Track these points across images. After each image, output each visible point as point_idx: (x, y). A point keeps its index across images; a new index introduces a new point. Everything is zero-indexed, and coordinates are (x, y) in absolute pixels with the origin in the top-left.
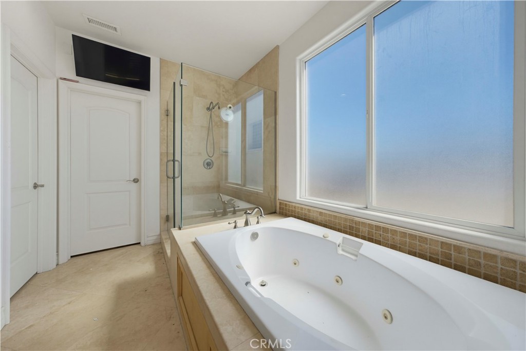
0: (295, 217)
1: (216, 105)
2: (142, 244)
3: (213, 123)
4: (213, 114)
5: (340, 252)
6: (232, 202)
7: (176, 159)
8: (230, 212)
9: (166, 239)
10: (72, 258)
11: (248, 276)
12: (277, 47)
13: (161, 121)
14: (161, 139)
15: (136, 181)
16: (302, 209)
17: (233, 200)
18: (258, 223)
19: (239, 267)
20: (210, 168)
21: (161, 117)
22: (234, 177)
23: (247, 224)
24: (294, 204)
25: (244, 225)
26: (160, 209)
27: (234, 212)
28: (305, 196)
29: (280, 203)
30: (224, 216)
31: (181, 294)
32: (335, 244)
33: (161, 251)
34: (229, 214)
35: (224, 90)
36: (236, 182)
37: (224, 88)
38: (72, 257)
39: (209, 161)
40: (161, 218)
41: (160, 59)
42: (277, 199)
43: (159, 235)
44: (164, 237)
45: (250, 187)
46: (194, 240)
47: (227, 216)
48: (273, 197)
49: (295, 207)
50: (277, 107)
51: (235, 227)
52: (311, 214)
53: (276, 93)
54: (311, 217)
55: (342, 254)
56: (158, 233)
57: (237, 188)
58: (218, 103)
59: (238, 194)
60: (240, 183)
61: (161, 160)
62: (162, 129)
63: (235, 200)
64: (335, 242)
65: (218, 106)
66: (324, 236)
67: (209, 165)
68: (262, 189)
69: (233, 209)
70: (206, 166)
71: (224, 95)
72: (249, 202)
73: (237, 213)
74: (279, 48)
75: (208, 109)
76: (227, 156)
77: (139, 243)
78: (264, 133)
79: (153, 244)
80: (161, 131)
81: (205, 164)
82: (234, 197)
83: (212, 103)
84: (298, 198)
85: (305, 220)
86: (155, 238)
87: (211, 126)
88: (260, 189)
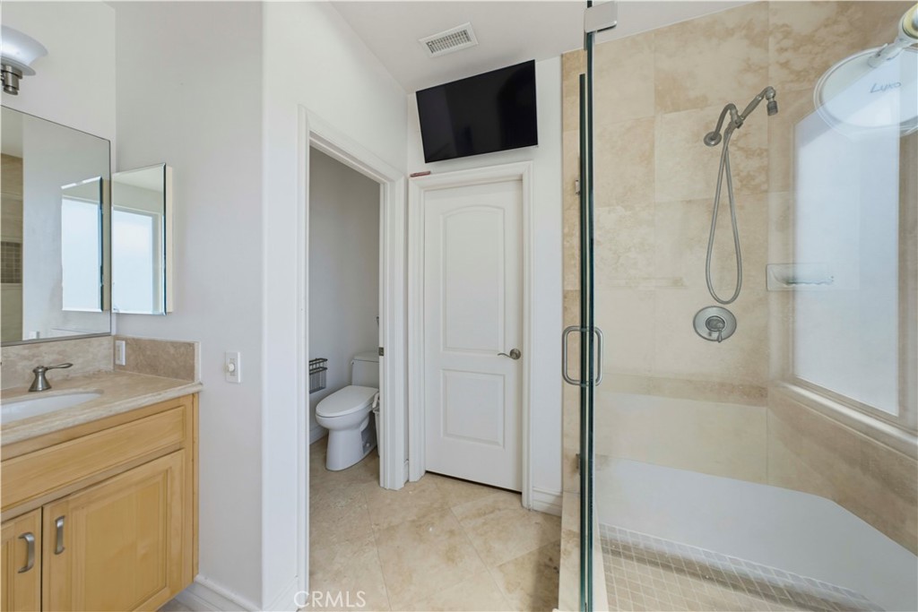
3: (735, 182)
4: (731, 149)
10: (428, 475)
13: (565, 210)
15: (516, 355)
20: (720, 340)
38: (427, 472)
39: (713, 312)
43: (558, 497)
56: (556, 490)
58: (764, 94)
61: (566, 309)
62: (566, 230)
65: (765, 102)
67: (716, 327)
70: (704, 331)
71: (785, 65)
75: (713, 138)
77: (520, 493)
79: (545, 515)
80: (564, 236)
81: (702, 323)
83: (729, 109)
86: (549, 500)
87: (725, 199)
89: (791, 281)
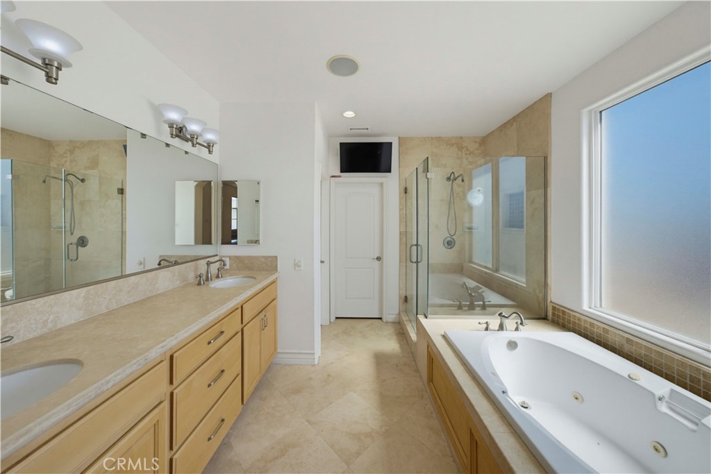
0: (580, 334)
1: (459, 177)
2: (384, 320)
3: (455, 195)
4: (453, 185)
5: (663, 408)
6: (480, 291)
7: (419, 243)
8: (479, 306)
9: (407, 321)
11: (504, 386)
12: (548, 96)
13: (400, 199)
14: (400, 217)
15: (379, 259)
16: (592, 325)
17: (481, 288)
18: (517, 329)
19: (495, 374)
20: (451, 248)
21: (400, 195)
22: (482, 258)
23: (501, 327)
24: (577, 315)
25: (497, 328)
26: (399, 289)
27: (484, 307)
28: (601, 306)
29: (554, 308)
30: (471, 309)
31: (431, 379)
32: (653, 394)
33: (402, 332)
34: (477, 308)
35: (467, 152)
36: (484, 264)
37: (467, 150)
38: (336, 318)
39: (449, 239)
40: (400, 297)
41: (399, 138)
42: (549, 301)
43: (398, 315)
44: (404, 318)
45: (505, 275)
46: (443, 333)
47: (474, 311)
48: (541, 296)
49: (579, 319)
50: (548, 178)
51: (487, 329)
52: (609, 336)
53: (546, 159)
54: (610, 341)
55: (666, 414)
56: (397, 312)
57: (486, 273)
58: (461, 175)
59: (489, 282)
60: (490, 266)
61: (400, 239)
62: (401, 207)
63: (484, 288)
64: (653, 391)
66: (629, 376)
67: (449, 244)
68: (524, 280)
69: (481, 303)
70: (446, 245)
71: (467, 159)
72: (504, 294)
73: (487, 308)
74: (551, 97)
75: (449, 179)
76: (471, 233)
77: (381, 318)
78: (527, 209)
79: (393, 323)
80: (400, 210)
81: (446, 242)
82: (481, 284)
83: (453, 173)
84: (585, 307)
85: (599, 343)
86: (394, 316)
87: (452, 201)
88: (520, 280)
89: (470, 228)
